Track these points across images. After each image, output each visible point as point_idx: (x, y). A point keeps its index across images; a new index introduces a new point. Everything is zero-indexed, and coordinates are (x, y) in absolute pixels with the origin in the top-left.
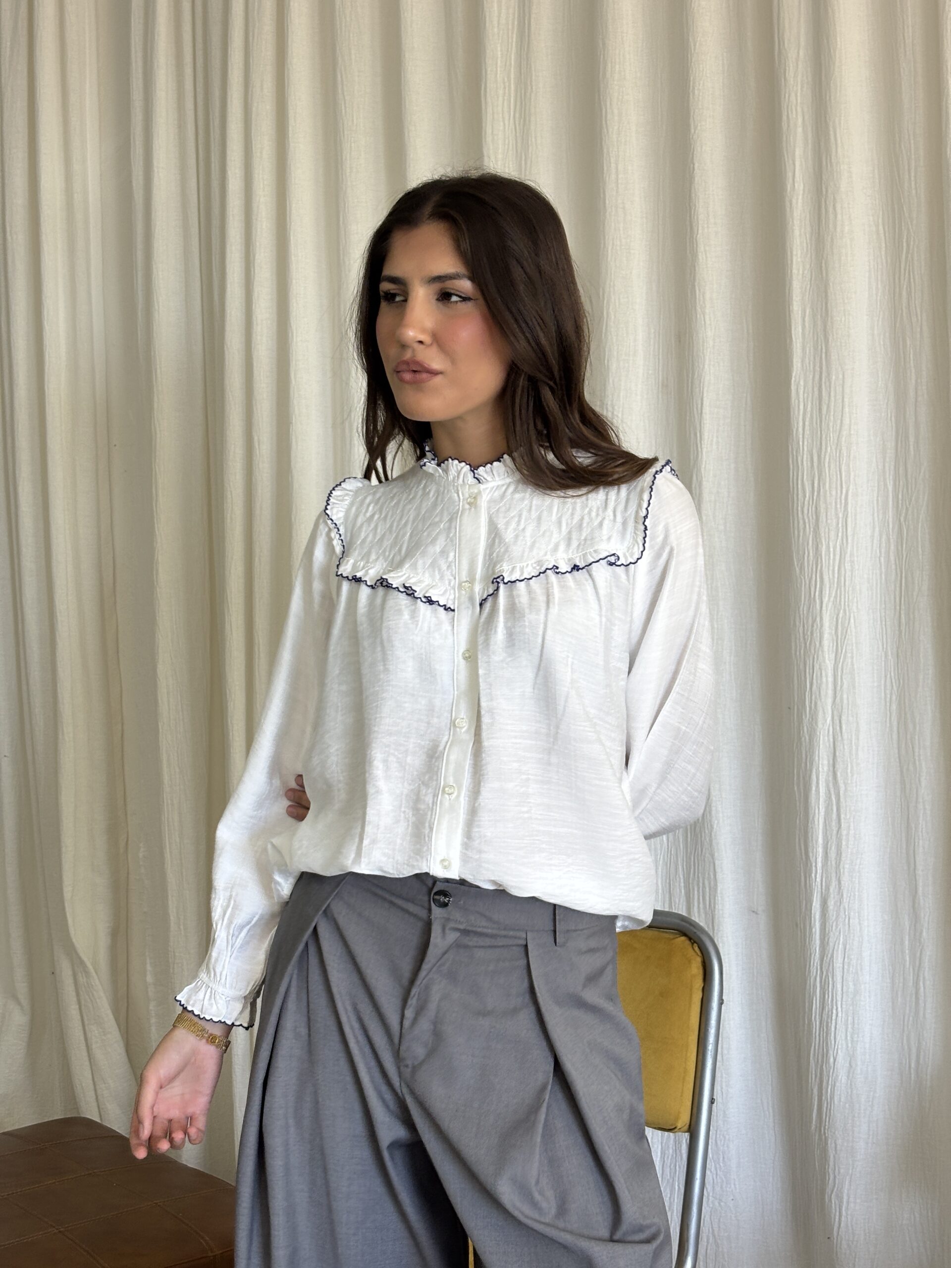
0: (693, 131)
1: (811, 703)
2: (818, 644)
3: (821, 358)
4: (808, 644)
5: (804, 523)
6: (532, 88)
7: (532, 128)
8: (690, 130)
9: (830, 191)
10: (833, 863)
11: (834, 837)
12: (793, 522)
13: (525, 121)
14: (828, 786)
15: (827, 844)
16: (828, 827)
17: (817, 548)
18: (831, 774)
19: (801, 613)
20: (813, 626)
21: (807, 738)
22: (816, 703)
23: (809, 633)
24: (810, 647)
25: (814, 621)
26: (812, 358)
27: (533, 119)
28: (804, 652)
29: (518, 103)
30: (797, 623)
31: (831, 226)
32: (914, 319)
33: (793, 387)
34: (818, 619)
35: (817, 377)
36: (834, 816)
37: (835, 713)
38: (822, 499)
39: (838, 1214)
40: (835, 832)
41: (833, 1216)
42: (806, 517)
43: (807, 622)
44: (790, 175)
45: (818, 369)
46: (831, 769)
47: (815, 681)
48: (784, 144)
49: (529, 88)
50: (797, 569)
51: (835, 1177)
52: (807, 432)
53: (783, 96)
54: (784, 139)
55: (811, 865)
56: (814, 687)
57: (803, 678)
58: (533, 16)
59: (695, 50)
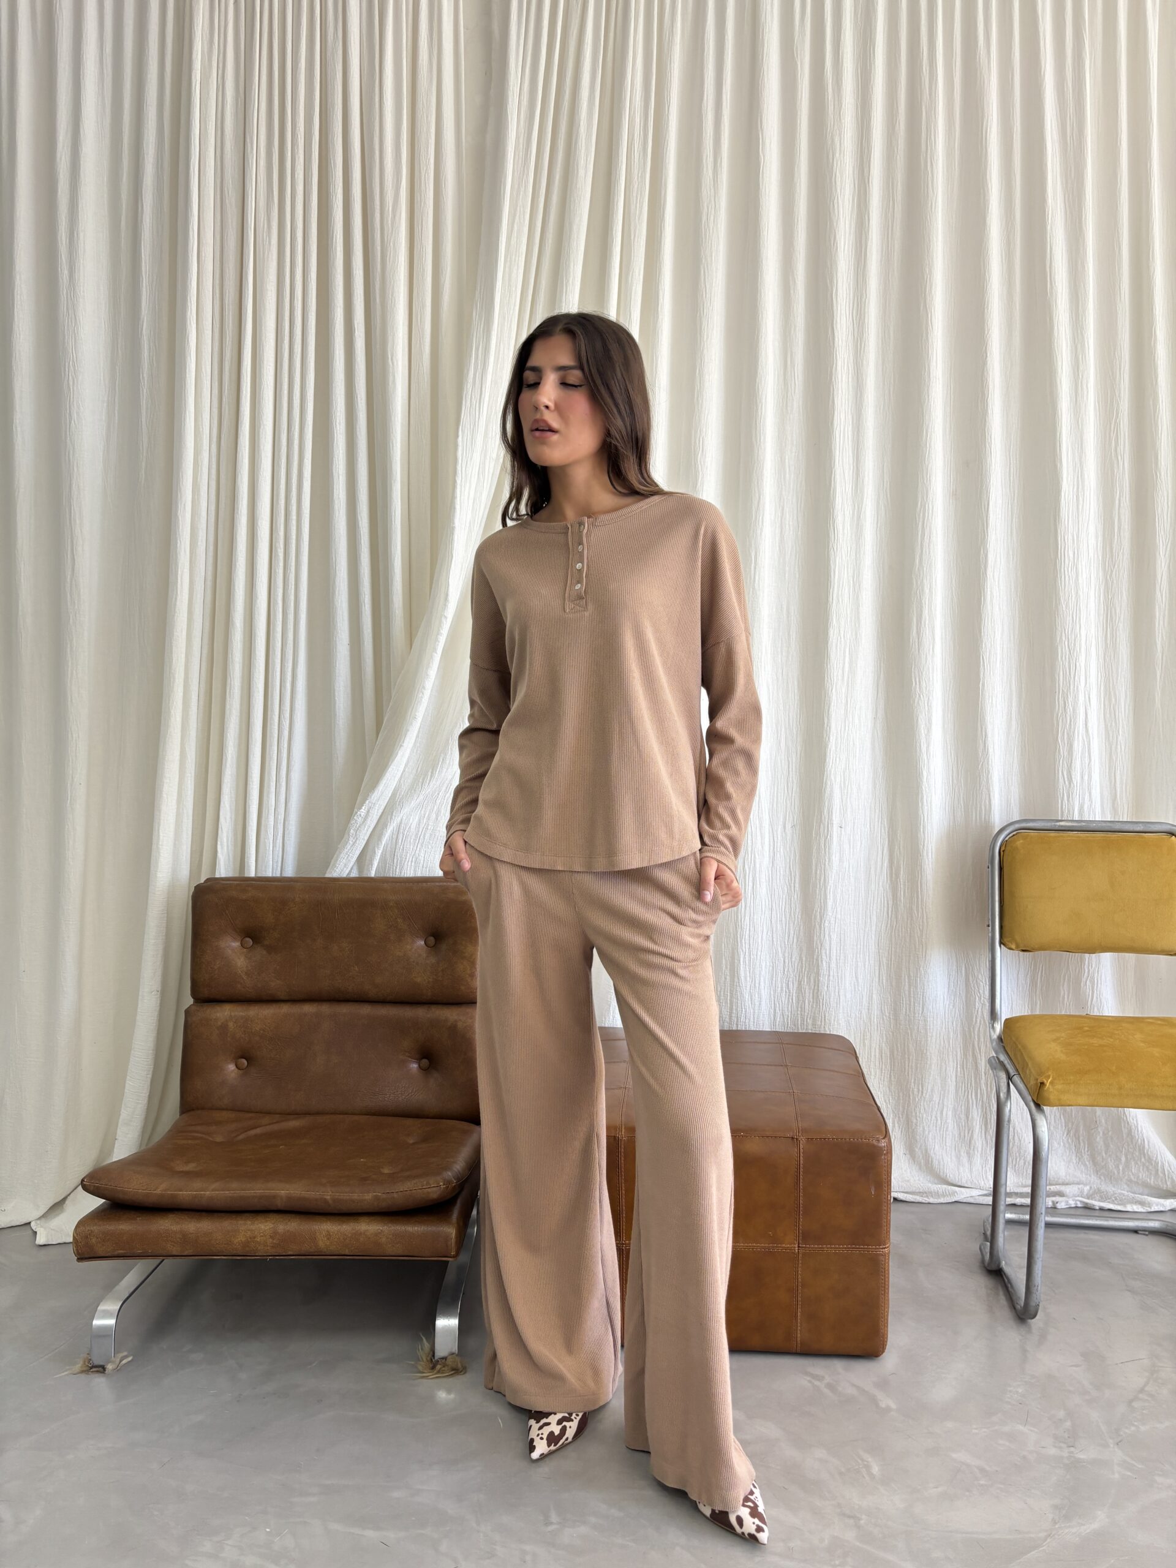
0: (986, 332)
1: (1074, 687)
2: (1078, 651)
3: (1078, 477)
4: (1072, 652)
5: (1069, 577)
6: (866, 295)
7: (866, 321)
8: (984, 333)
9: (1084, 377)
10: (1087, 783)
11: (1087, 767)
12: (1061, 577)
13: (860, 317)
14: (1083, 737)
15: (1083, 772)
16: (1083, 762)
17: (1077, 593)
18: (1084, 729)
19: (1067, 633)
20: (1075, 640)
21: (1071, 708)
22: (1077, 687)
23: (1072, 645)
24: (1073, 653)
25: (1076, 637)
26: (1072, 477)
27: (866, 315)
28: (1069, 656)
29: (855, 306)
30: (1064, 639)
31: (1085, 398)
32: (1119, 458)
33: (1063, 494)
34: (1079, 635)
35: (1075, 489)
36: (1087, 754)
37: (1086, 693)
38: (1080, 563)
39: (1091, 992)
40: (1087, 765)
41: (1087, 994)
42: (1070, 574)
43: (1071, 637)
44: (1060, 363)
45: (1076, 483)
46: (1084, 726)
47: (1077, 674)
48: (1056, 344)
49: (864, 295)
50: (1064, 606)
51: (1089, 971)
52: (1070, 524)
53: (1054, 315)
54: (1056, 341)
55: (1074, 786)
56: (1076, 678)
57: (1068, 673)
58: (868, 247)
59: (989, 281)
